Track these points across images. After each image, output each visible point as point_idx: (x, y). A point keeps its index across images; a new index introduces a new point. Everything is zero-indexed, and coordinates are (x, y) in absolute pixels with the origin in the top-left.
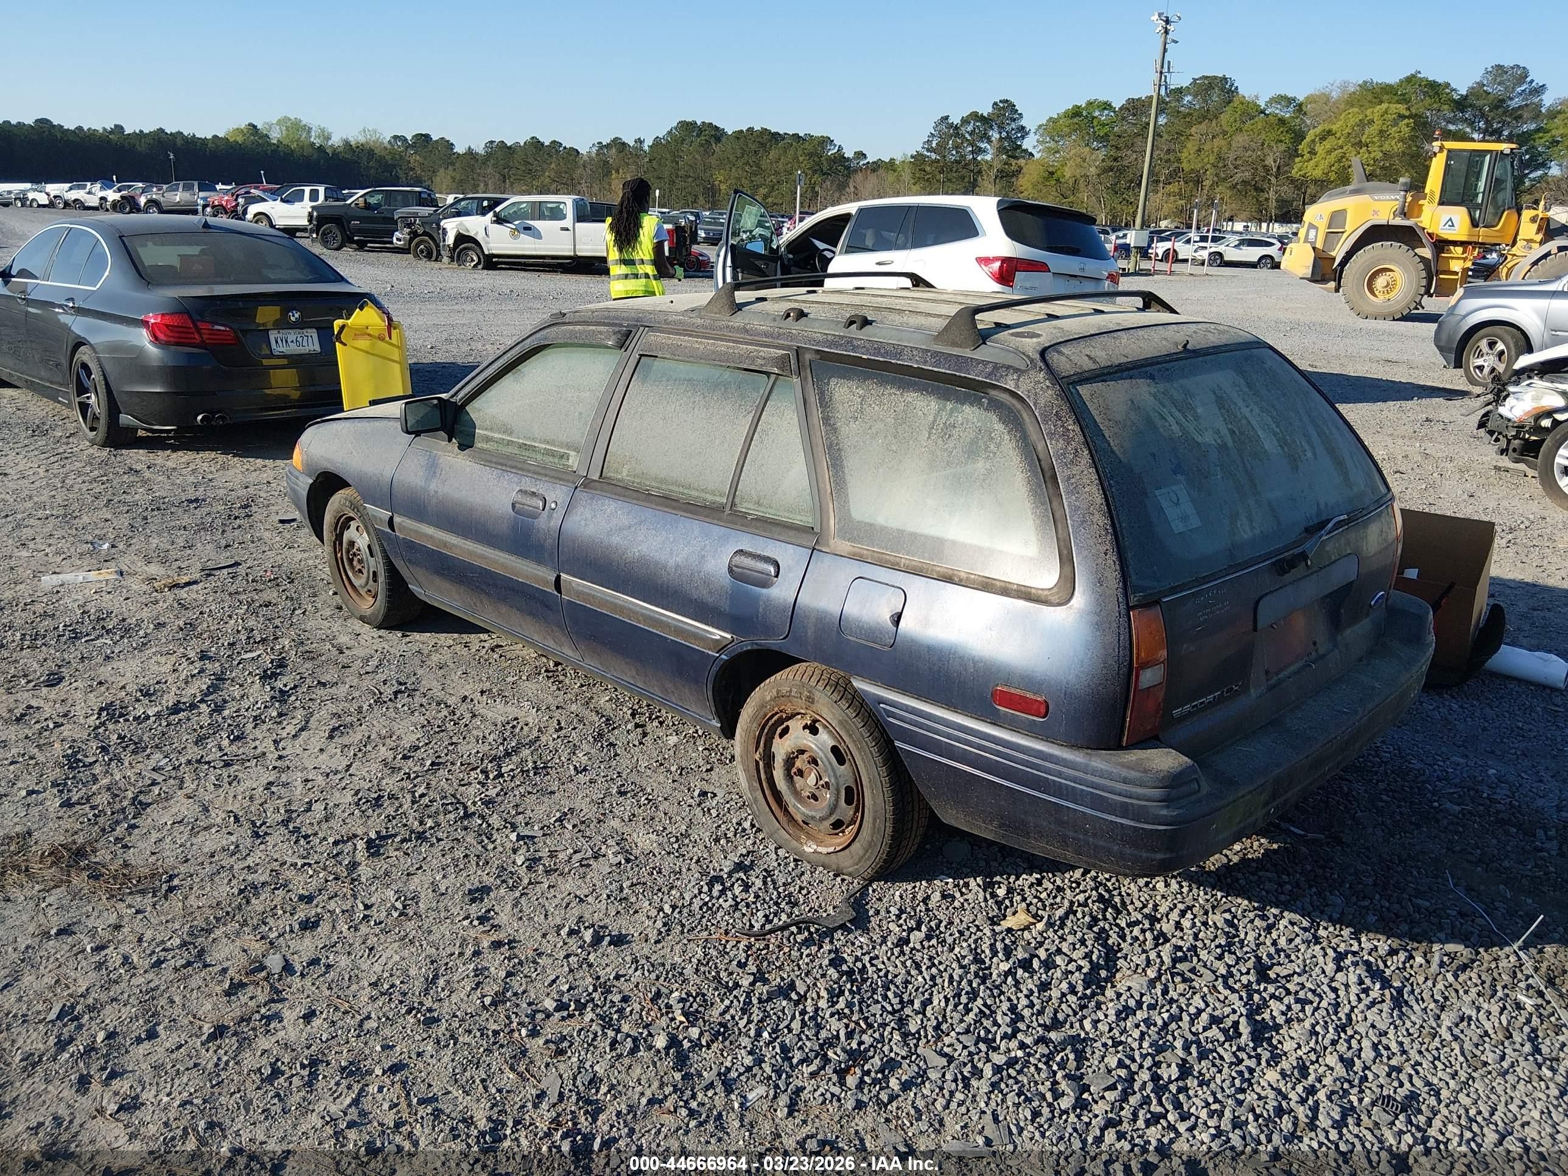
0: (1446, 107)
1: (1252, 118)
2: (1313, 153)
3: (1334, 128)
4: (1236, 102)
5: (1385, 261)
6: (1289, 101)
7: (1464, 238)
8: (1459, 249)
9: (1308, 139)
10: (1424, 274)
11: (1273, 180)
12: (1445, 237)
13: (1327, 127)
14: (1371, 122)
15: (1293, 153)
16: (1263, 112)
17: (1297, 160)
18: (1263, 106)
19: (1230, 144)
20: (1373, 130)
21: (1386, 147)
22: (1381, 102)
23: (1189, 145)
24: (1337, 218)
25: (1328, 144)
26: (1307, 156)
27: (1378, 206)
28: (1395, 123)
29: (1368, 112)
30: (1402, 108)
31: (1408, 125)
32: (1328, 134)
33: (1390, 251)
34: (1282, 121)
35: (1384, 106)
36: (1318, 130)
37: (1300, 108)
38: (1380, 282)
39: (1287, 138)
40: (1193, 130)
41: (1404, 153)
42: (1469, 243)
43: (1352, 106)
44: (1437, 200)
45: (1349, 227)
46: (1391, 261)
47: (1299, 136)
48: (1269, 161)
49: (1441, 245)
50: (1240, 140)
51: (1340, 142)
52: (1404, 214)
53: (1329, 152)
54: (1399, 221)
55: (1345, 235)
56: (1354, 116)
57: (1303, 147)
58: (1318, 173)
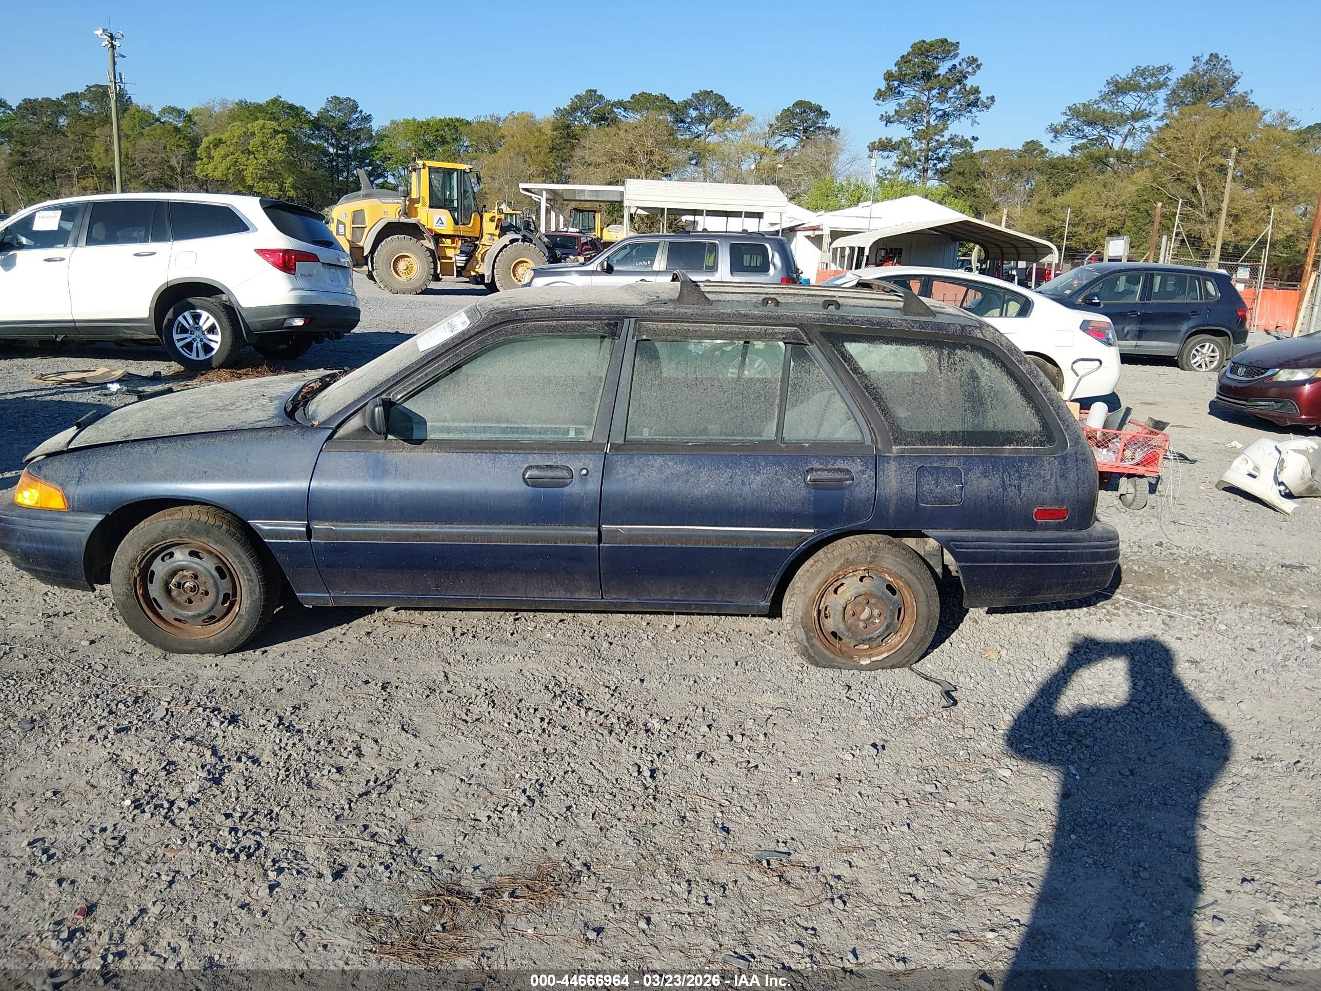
0: (306, 126)
1: (150, 125)
2: (210, 157)
3: (224, 137)
4: (132, 110)
5: (402, 249)
6: (180, 112)
7: (451, 233)
8: (449, 241)
9: (203, 145)
10: (431, 259)
11: (180, 179)
12: (439, 232)
13: (218, 136)
14: (253, 134)
15: (193, 157)
16: (158, 120)
17: (198, 162)
18: (157, 115)
19: (134, 145)
20: (256, 141)
21: (269, 155)
22: (257, 119)
23: (97, 145)
24: (358, 216)
25: (222, 150)
26: (205, 160)
27: (386, 207)
28: (273, 137)
29: (249, 126)
30: (274, 124)
31: (283, 138)
32: (218, 143)
33: (404, 242)
34: (177, 130)
35: (261, 122)
36: (211, 138)
37: (189, 118)
38: (402, 265)
39: (185, 143)
40: (97, 132)
41: (283, 161)
42: (455, 236)
43: (234, 120)
44: (428, 204)
45: (368, 223)
46: (408, 250)
47: (195, 143)
48: (174, 162)
49: (438, 237)
50: (143, 143)
51: (232, 149)
52: (406, 214)
53: (225, 157)
54: (403, 220)
55: (366, 230)
56: (236, 129)
57: (200, 151)
58: (218, 174)
